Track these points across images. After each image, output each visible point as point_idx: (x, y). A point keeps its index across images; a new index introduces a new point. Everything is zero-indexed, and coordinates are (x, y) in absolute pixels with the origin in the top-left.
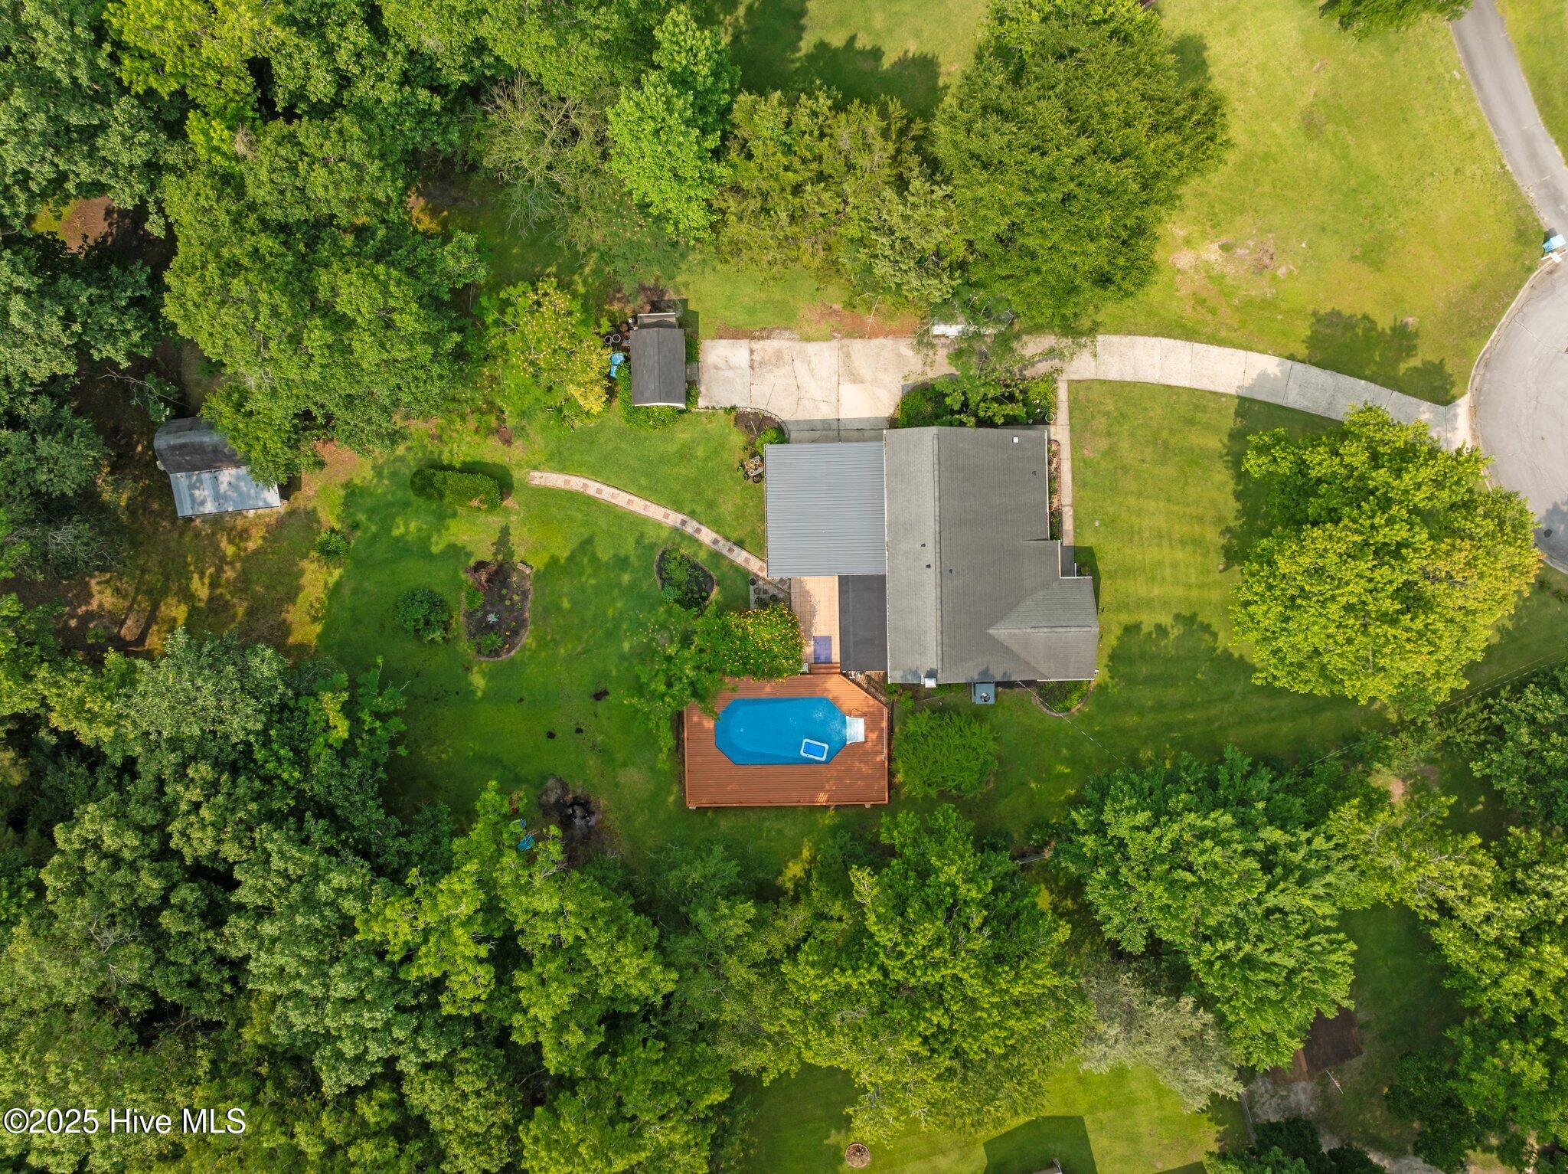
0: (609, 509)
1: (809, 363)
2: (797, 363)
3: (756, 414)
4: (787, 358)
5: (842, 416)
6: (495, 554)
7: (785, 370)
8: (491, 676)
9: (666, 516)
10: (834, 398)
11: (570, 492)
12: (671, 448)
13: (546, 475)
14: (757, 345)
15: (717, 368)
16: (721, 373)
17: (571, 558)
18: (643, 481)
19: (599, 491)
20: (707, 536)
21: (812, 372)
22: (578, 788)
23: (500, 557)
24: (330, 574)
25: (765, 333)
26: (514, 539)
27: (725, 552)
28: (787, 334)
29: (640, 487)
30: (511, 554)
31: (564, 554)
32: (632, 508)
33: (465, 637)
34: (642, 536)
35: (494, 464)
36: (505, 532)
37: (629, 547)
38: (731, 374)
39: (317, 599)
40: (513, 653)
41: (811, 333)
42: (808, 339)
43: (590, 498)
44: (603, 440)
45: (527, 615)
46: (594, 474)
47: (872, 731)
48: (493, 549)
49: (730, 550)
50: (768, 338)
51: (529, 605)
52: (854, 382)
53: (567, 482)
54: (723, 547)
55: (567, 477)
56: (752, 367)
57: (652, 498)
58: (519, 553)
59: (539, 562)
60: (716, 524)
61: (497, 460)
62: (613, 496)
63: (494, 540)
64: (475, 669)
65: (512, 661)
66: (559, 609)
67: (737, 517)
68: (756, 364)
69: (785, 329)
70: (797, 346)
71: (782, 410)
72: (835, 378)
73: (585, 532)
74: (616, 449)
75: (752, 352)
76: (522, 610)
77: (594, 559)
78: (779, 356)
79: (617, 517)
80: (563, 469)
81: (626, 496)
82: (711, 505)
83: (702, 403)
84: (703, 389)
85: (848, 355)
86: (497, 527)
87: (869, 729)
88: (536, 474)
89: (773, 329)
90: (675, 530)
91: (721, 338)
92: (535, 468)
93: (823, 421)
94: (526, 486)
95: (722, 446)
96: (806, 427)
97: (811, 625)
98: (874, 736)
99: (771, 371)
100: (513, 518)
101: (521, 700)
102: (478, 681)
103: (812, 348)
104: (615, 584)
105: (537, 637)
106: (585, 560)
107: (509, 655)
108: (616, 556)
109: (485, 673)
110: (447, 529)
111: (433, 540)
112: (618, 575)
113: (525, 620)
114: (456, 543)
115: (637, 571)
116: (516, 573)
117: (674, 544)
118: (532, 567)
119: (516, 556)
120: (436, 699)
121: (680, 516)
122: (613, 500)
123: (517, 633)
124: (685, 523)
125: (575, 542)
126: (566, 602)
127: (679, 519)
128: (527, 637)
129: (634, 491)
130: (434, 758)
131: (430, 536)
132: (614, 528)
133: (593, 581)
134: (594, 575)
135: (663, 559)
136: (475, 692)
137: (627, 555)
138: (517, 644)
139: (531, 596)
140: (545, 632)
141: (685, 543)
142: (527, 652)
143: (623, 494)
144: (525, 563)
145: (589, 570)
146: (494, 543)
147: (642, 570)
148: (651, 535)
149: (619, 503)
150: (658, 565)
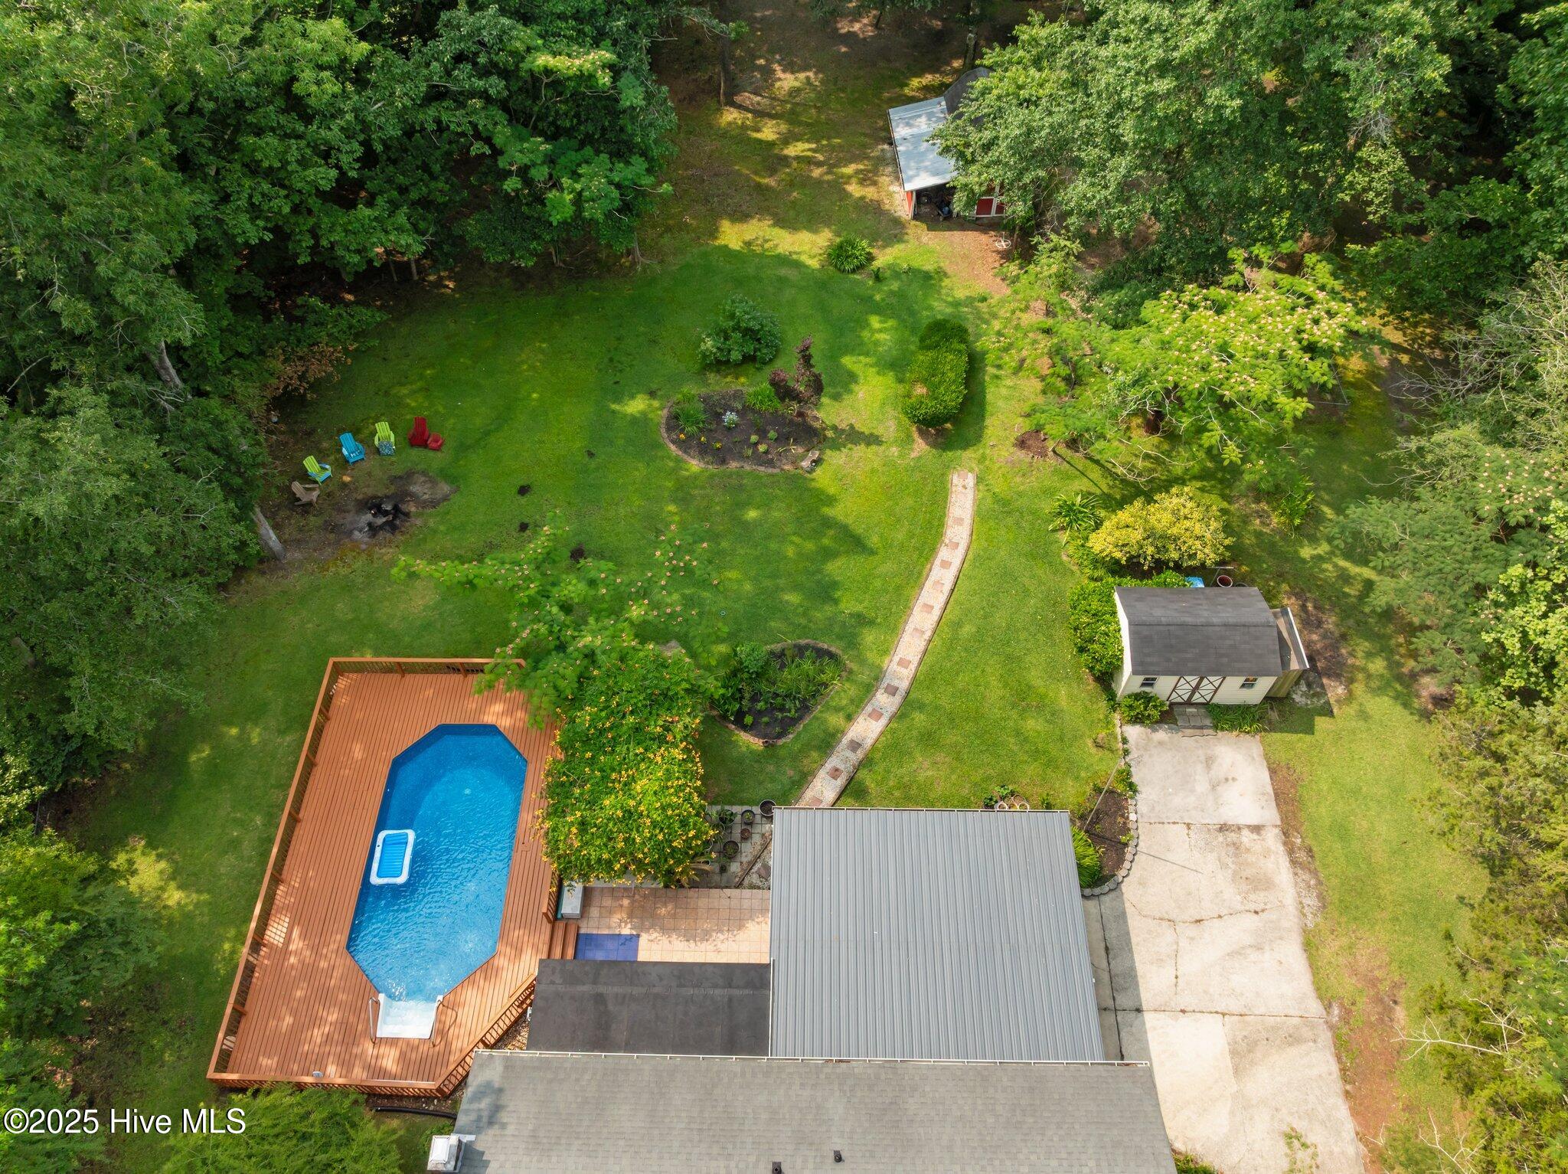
0: (914, 577)
1: (1259, 948)
2: (1250, 922)
3: (1125, 830)
4: (1258, 899)
5: (1149, 1018)
6: (835, 428)
7: (1231, 895)
8: (639, 422)
9: (903, 663)
10: (1186, 1000)
11: (941, 524)
12: (1036, 677)
13: (970, 494)
14: (1272, 839)
15: (1209, 761)
16: (1200, 768)
17: (828, 523)
18: (967, 630)
19: (946, 564)
20: (866, 729)
21: (1236, 953)
22: (425, 519)
23: (830, 434)
24: (812, 257)
25: (1302, 857)
26: (860, 450)
27: (833, 762)
28: (1311, 901)
29: (957, 625)
30: (836, 446)
31: (836, 512)
32: (917, 610)
33: (704, 391)
34: (871, 623)
35: (982, 429)
36: (872, 440)
37: (849, 605)
38: (1202, 786)
40: (673, 447)
41: (1326, 952)
42: (1310, 945)
43: (934, 551)
44: (1040, 572)
45: (734, 465)
46: (977, 557)
47: (403, 1058)
48: (843, 426)
49: (835, 773)
50: (1294, 862)
51: (747, 468)
52: (1234, 1053)
53: (959, 521)
54: (841, 759)
55: (968, 521)
56: (1223, 828)
57: (937, 640)
58: (836, 459)
59: (822, 478)
60: (892, 747)
61: (989, 432)
62: (938, 583)
63: (857, 426)
64: (656, 403)
65: (657, 445)
66: (743, 505)
68: (1232, 836)
69: (1321, 897)
70: (1290, 921)
71: (1142, 883)
72: (1234, 1006)
73: (874, 541)
74: (1026, 592)
75: (1257, 829)
76: (742, 457)
77: (828, 554)
78: (1260, 883)
79: (899, 589)
80: (981, 516)
81: (938, 602)
82: (928, 739)
83: (1134, 732)
84: (1162, 735)
85: (1293, 1039)
86: (879, 431)
87: (407, 1048)
88: (971, 480)
89: (1314, 873)
90: (878, 676)
91: (1273, 771)
92: (979, 480)
93: (1131, 975)
94: (947, 467)
95: (1051, 763)
96: (1112, 935)
97: (665, 930)
98: (389, 1060)
99: (1224, 866)
100: (894, 451)
102: (636, 405)
103: (1292, 953)
104: (782, 582)
105: (695, 477)
106: (826, 541)
107: (667, 441)
108: (835, 585)
109: (644, 413)
110: (878, 373)
111: (862, 358)
112: (796, 587)
113: (723, 461)
114: (856, 382)
115: (805, 614)
116: (800, 450)
117: (851, 672)
118: (811, 471)
119: (828, 452)
120: (611, 360)
121: (904, 685)
122: (928, 584)
123: (704, 451)
124: (892, 691)
125: (859, 530)
126: (752, 514)
127: (896, 683)
128: (694, 465)
129: (948, 615)
130: (524, 356)
131: (867, 354)
132: (878, 583)
133: (790, 552)
134: (800, 554)
135: (821, 653)
136: (618, 400)
137: (836, 602)
138: (685, 452)
139: (762, 469)
140: (703, 488)
141: (852, 690)
142: (671, 464)
143: (942, 599)
144: (817, 462)
145: (810, 546)
146: (852, 426)
147: (803, 621)
148: (869, 637)
149: (924, 593)
150: (807, 647)
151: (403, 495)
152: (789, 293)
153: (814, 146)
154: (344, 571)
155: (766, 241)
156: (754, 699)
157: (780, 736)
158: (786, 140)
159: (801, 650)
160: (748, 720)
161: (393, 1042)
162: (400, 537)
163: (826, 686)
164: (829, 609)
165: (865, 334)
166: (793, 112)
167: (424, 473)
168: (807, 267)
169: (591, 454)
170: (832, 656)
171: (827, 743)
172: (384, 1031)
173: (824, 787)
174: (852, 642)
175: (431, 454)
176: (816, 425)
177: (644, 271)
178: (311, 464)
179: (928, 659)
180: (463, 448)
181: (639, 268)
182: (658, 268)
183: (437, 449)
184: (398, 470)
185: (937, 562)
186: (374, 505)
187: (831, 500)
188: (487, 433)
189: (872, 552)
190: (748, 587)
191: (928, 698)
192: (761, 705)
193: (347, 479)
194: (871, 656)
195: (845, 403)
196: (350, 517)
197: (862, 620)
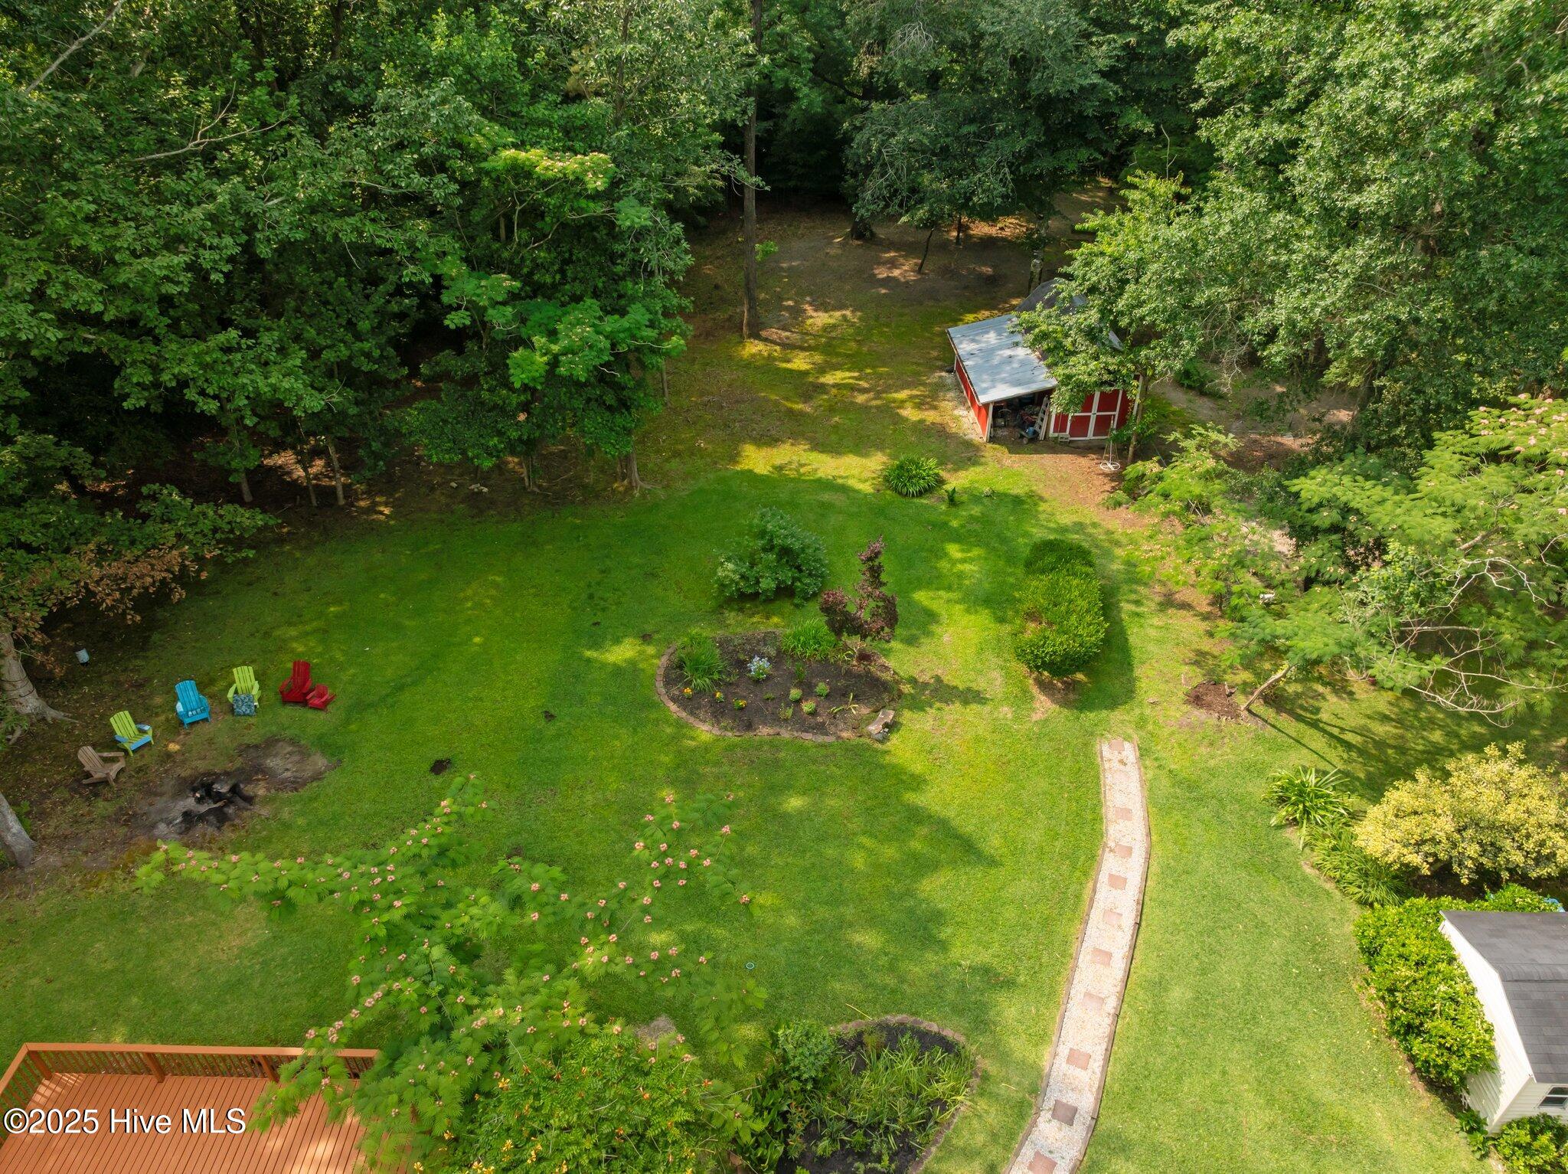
0: (1070, 903)
6: (913, 681)
8: (627, 673)
9: (1077, 1059)
11: (1098, 819)
13: (1132, 772)
17: (917, 816)
18: (1178, 995)
19: (1118, 882)
23: (907, 689)
29: (1158, 986)
30: (917, 705)
31: (927, 799)
33: (720, 633)
34: (1009, 984)
35: (1132, 681)
36: (971, 697)
37: (967, 951)
40: (673, 707)
43: (1094, 860)
45: (764, 731)
48: (925, 678)
51: (786, 734)
53: (1126, 813)
55: (1138, 813)
57: (1130, 1017)
58: (918, 724)
59: (902, 750)
61: (1142, 685)
62: (1110, 912)
63: (946, 679)
64: (651, 650)
65: (649, 705)
66: (777, 790)
73: (993, 843)
76: (777, 720)
77: (923, 866)
79: (1046, 922)
80: (1158, 806)
81: (1119, 943)
86: (980, 684)
88: (1130, 752)
90: (1036, 1086)
92: (1143, 752)
94: (1090, 735)
100: (1006, 712)
102: (622, 652)
104: (849, 912)
105: (706, 748)
106: (916, 845)
107: (665, 699)
108: (938, 917)
109: (632, 663)
110: (968, 611)
111: (942, 593)
112: (873, 921)
113: (749, 726)
114: (937, 622)
115: (892, 968)
116: (865, 711)
117: (985, 1078)
118: (884, 740)
119: (907, 714)
120: (591, 597)
121: (1086, 1102)
122: (1096, 915)
123: (719, 712)
124: (1066, 1115)
125: (968, 827)
126: (795, 803)
127: (1070, 1099)
128: (705, 732)
129: (1140, 971)
130: (469, 592)
131: (949, 588)
132: (1010, 913)
133: (859, 861)
134: (876, 866)
135: (929, 1041)
136: (596, 645)
137: (943, 946)
138: (692, 713)
139: (809, 736)
140: (718, 764)
141: (993, 1115)
142: (669, 730)
143: (1124, 939)
144: (891, 727)
145: (890, 852)
146: (938, 679)
147: (891, 981)
148: (1009, 1009)
149: (1091, 930)
150: (902, 1029)
151: (252, 772)
152: (834, 520)
153: (856, 374)
154: (122, 888)
155: (802, 465)
156: (812, 1134)
158: (822, 370)
159: (892, 1035)
162: (228, 834)
163: (941, 1104)
164: (932, 960)
165: (944, 565)
166: (828, 344)
167: (293, 742)
168: (858, 492)
169: (549, 716)
170: (948, 1046)
174: (981, 1021)
175: (310, 714)
176: (886, 676)
177: (643, 496)
178: (123, 724)
179: (1122, 1051)
180: (360, 706)
181: (637, 493)
182: (661, 494)
183: (322, 707)
184: (254, 737)
185: (1103, 878)
186: (204, 788)
187: (917, 783)
188: (401, 688)
189: (993, 863)
190: (792, 920)
191: (1134, 1129)
192: (824, 1146)
193: (173, 747)
194: (1018, 1046)
195: (923, 649)
196: (160, 803)
197: (993, 979)
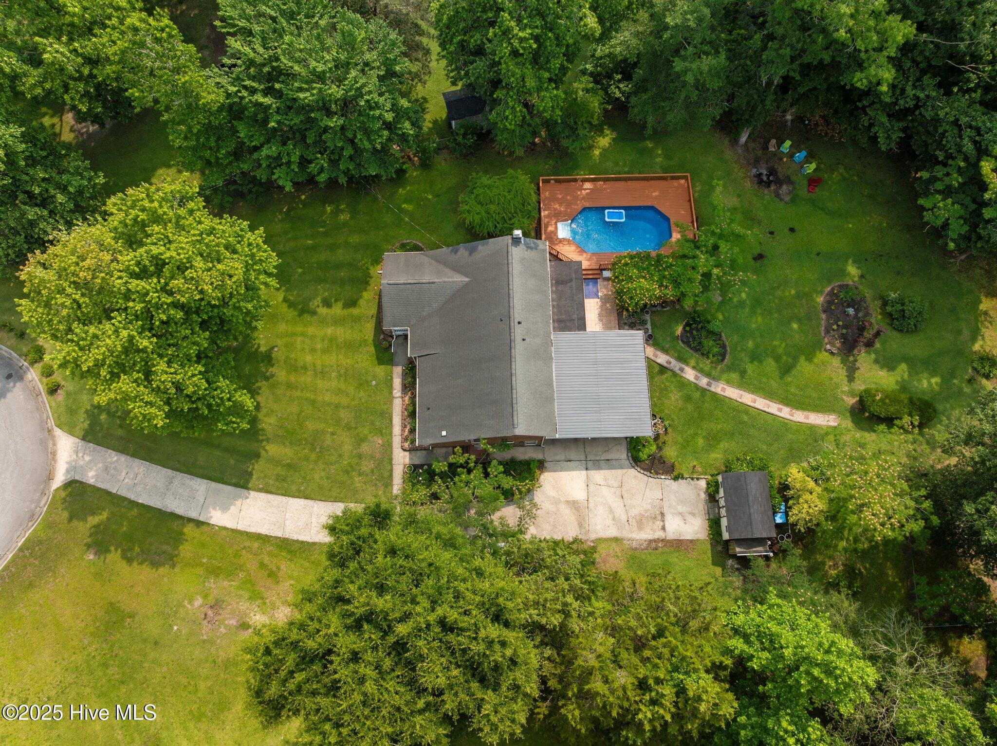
0: (770, 395)
1: (614, 519)
2: (624, 518)
3: (657, 473)
4: (633, 522)
5: (584, 472)
6: (856, 361)
7: (634, 512)
8: (843, 273)
9: (723, 390)
10: (592, 488)
11: (803, 409)
12: (723, 445)
13: (825, 423)
14: (659, 534)
15: (693, 514)
16: (689, 509)
17: (795, 359)
18: (745, 418)
19: (780, 410)
20: (690, 374)
21: (611, 510)
22: (768, 194)
23: (851, 358)
24: (982, 346)
25: (654, 545)
26: (843, 373)
27: (673, 362)
28: (634, 545)
29: (747, 413)
30: (843, 361)
31: (802, 362)
32: (753, 396)
34: (742, 377)
35: (866, 430)
36: (851, 378)
37: (750, 368)
38: (680, 508)
39: (987, 328)
40: (829, 289)
41: (614, 545)
42: (616, 540)
43: (787, 405)
44: (782, 452)
45: (823, 316)
46: (786, 424)
47: (552, 232)
48: (858, 364)
49: (669, 362)
50: (650, 541)
51: (822, 322)
52: (574, 502)
53: (806, 417)
54: (675, 365)
55: (807, 421)
56: (662, 514)
57: (737, 404)
58: (836, 362)
59: (822, 356)
60: (683, 384)
61: (864, 433)
62: (769, 406)
63: (859, 371)
64: (856, 279)
65: (829, 281)
66: (799, 320)
67: (666, 389)
68: (659, 517)
69: (636, 549)
70: (626, 534)
71: (635, 477)
72: (591, 505)
73: (788, 378)
74: (771, 445)
75: (663, 528)
76: (828, 320)
77: (777, 359)
78: (640, 525)
79: (763, 389)
80: (812, 428)
81: (757, 405)
82: (688, 398)
83: (703, 484)
84: (703, 496)
85: (581, 525)
86: (857, 381)
87: (555, 232)
88: (833, 424)
89: (646, 549)
90: (716, 379)
91: (691, 541)
92: (834, 428)
93: (599, 468)
94: (839, 413)
95: (683, 447)
96: (614, 462)
97: (601, 307)
98: (551, 228)
99: (646, 511)
100: (845, 388)
101: (818, 254)
102: (853, 270)
103: (612, 532)
104: (759, 339)
105: (813, 300)
106: (784, 358)
107: (832, 286)
108: (761, 362)
109: (849, 274)
110: (897, 381)
111: (907, 373)
112: (757, 346)
113: (825, 311)
114: (889, 370)
115: (742, 349)
116: (838, 345)
117: (716, 368)
118: (826, 351)
119: (839, 358)
120: (881, 256)
121: (713, 389)
122: (767, 402)
123: (830, 303)
124: (709, 384)
125: (794, 372)
126: (795, 326)
127: (713, 386)
128: (820, 299)
129: (751, 409)
130: (875, 217)
132: (764, 380)
133: (776, 343)
134: (776, 346)
135: (723, 356)
136: (854, 262)
137: (751, 362)
138: (827, 295)
139: (823, 328)
140: (807, 304)
141: (707, 368)
142: (819, 289)
143: (760, 407)
144: (832, 353)
145: (780, 351)
146: (858, 368)
147: (739, 348)
148: (735, 376)
149: (762, 400)
150: (726, 351)
151: (779, 183)
152: (949, 336)
156: (698, 330)
157: (683, 342)
159: (724, 347)
160: (688, 329)
161: (556, 228)
162: (756, 187)
163: (708, 358)
164: (747, 359)
167: (794, 188)
170: (723, 360)
171: (681, 359)
172: (560, 225)
173: (662, 359)
174: (730, 369)
175: (806, 189)
176: (855, 352)
177: (951, 263)
178: (788, 143)
179: (727, 400)
180: (813, 202)
181: (952, 260)
183: (809, 192)
184: (794, 178)
185: (781, 406)
186: (772, 172)
187: (809, 359)
188: (822, 209)
189: (781, 378)
190: (754, 326)
191: (707, 398)
192: (695, 332)
193: (785, 160)
194: (725, 376)
195: (874, 366)
196: (764, 166)
197: (743, 373)
